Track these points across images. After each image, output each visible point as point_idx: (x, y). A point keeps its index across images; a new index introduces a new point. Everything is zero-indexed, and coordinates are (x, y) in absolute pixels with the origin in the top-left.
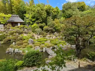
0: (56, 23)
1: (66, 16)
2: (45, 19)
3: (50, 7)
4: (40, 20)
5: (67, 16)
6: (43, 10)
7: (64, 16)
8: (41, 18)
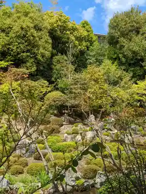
0: (93, 82)
1: (124, 60)
2: (45, 65)
3: (65, 22)
4: (28, 64)
5: (124, 56)
6: (41, 30)
7: (116, 59)
8: (32, 60)
